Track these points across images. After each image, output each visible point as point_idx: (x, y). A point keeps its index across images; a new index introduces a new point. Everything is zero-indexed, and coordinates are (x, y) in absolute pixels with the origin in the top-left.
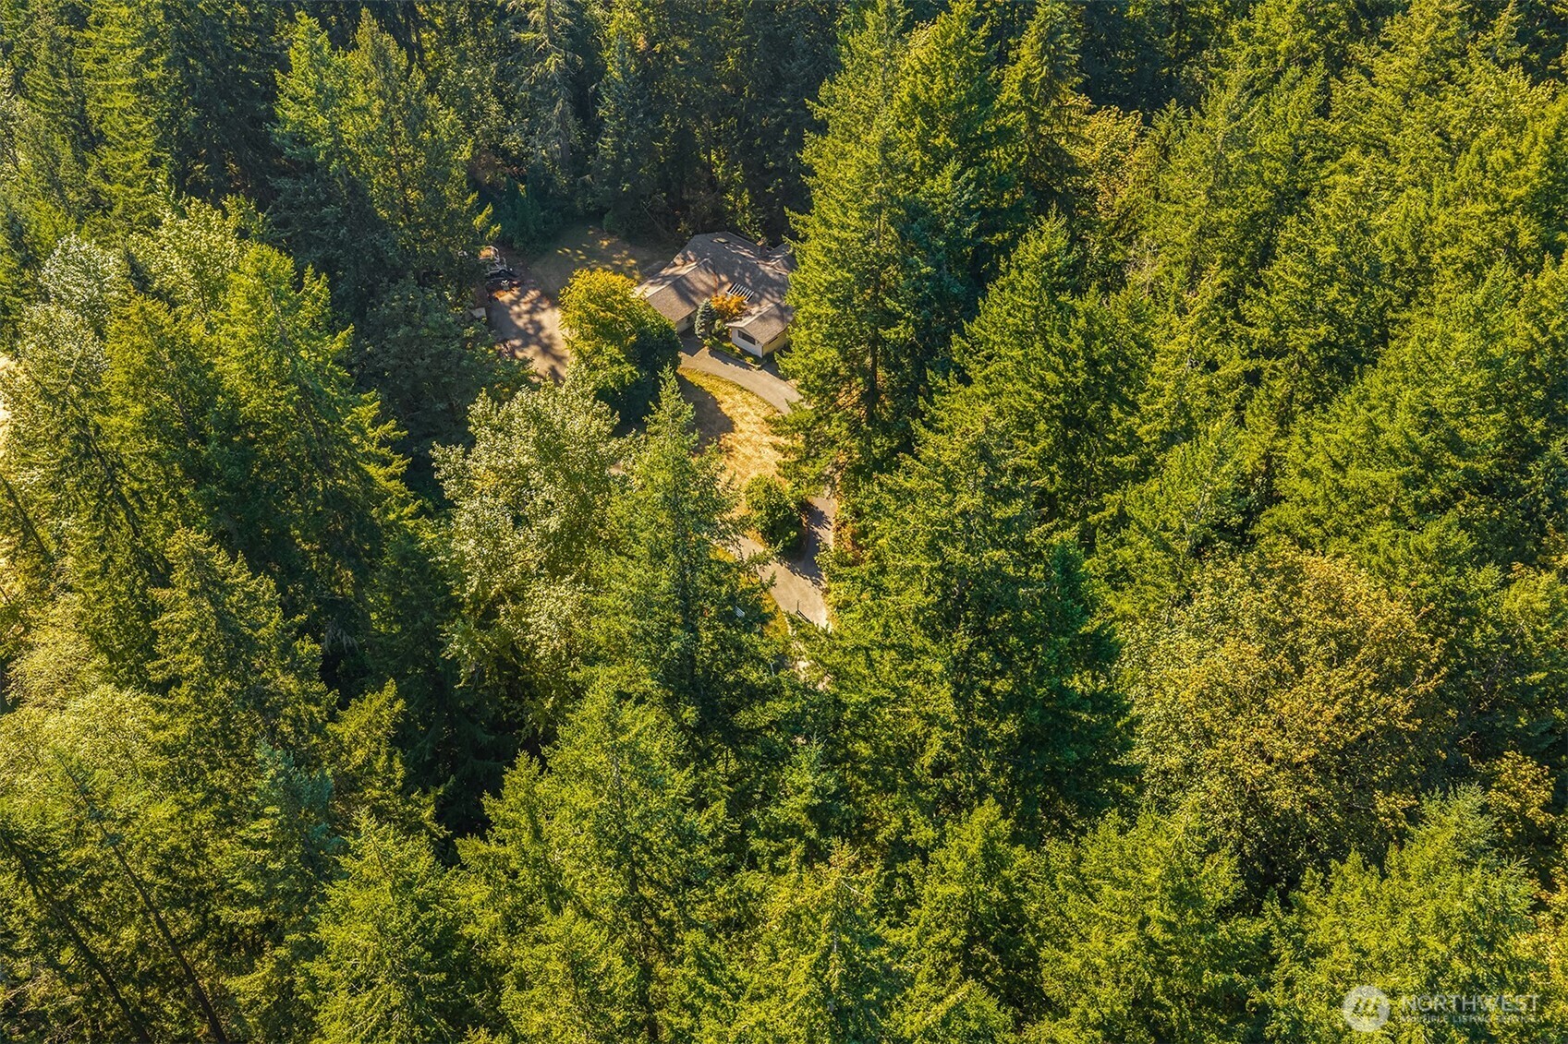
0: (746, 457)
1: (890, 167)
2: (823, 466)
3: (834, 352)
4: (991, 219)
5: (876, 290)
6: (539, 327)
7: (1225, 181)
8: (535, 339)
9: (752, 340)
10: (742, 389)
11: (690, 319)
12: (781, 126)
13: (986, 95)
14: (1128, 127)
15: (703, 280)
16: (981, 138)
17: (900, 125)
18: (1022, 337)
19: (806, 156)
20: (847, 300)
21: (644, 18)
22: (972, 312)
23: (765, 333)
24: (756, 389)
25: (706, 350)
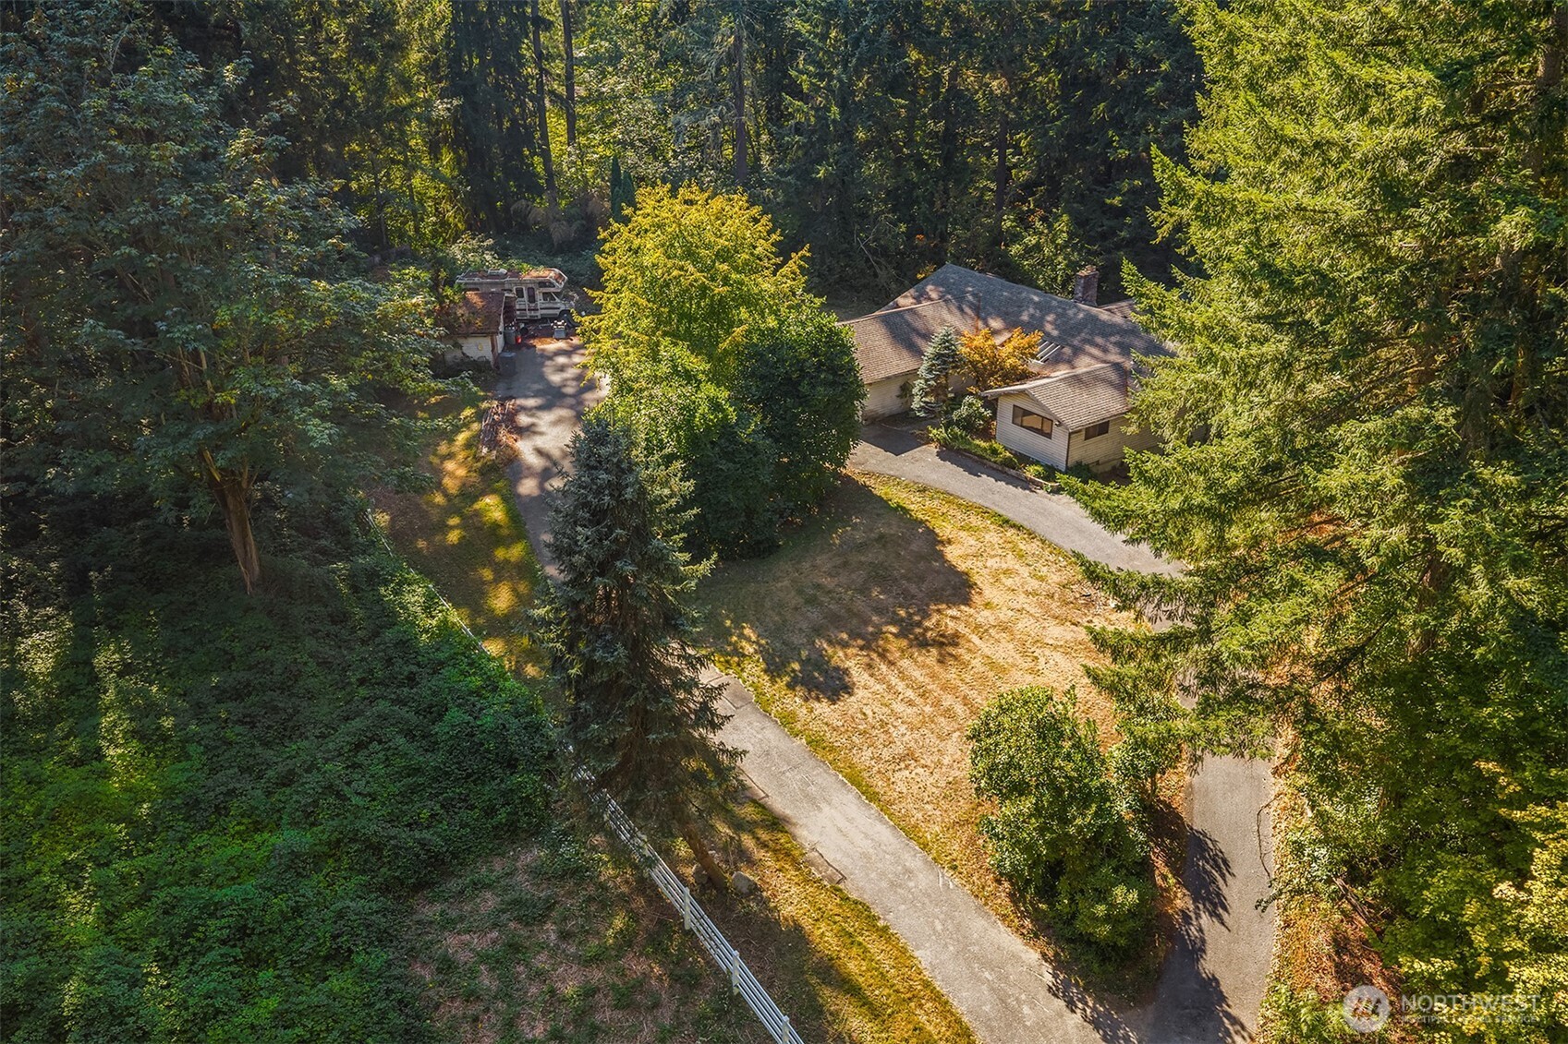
0: (992, 664)
8: (571, 401)
9: (1044, 433)
10: (1006, 523)
24: (1042, 527)
25: (933, 448)
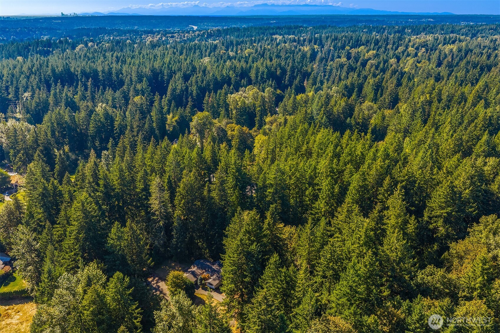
1: (242, 244)
2: (232, 313)
3: (233, 285)
4: (265, 253)
5: (242, 270)
6: (159, 287)
7: (312, 242)
8: (158, 290)
9: (212, 285)
11: (196, 281)
12: (215, 234)
13: (261, 228)
14: (293, 229)
15: (199, 271)
16: (260, 237)
17: (244, 235)
18: (273, 278)
19: (224, 242)
20: (235, 273)
21: (183, 212)
22: (262, 274)
23: (215, 283)
24: (214, 296)
25: (201, 288)
